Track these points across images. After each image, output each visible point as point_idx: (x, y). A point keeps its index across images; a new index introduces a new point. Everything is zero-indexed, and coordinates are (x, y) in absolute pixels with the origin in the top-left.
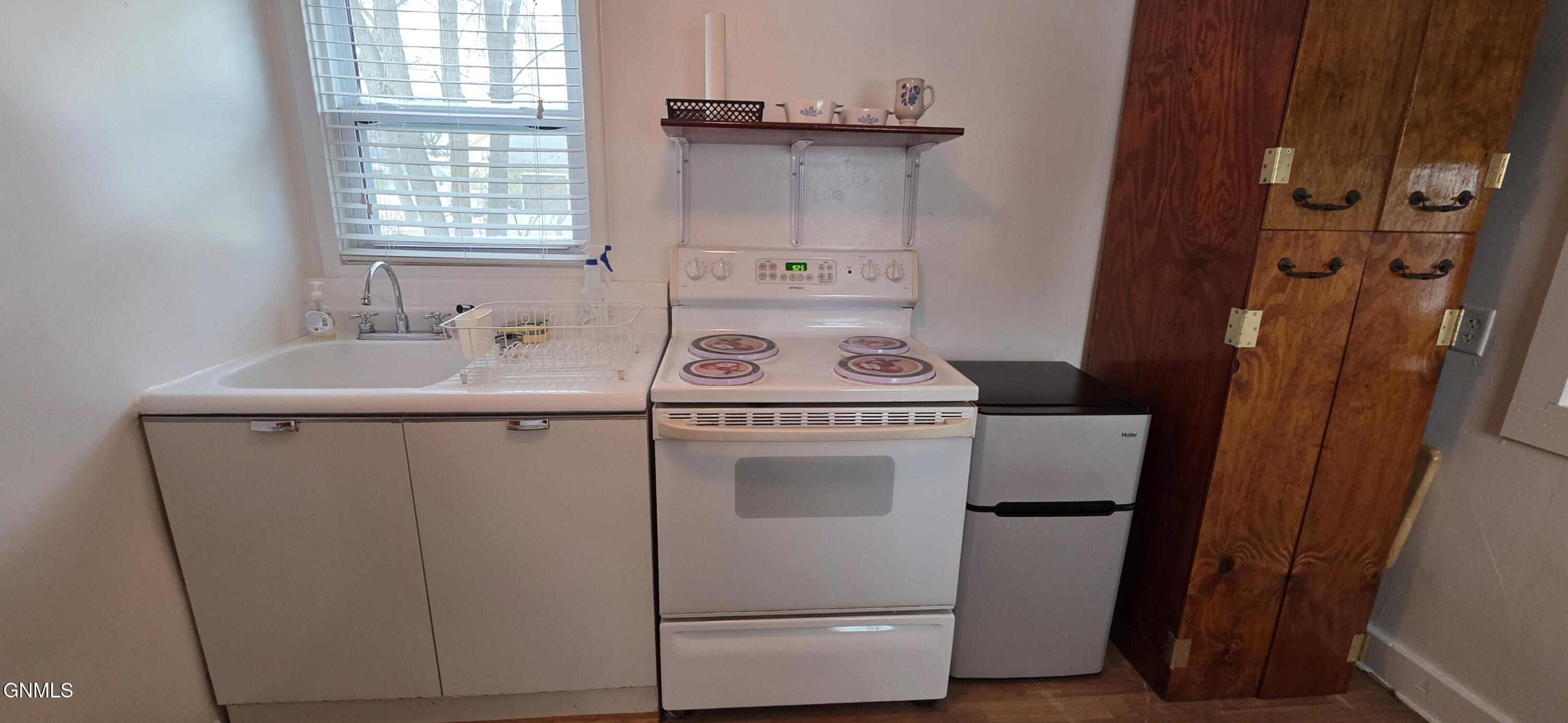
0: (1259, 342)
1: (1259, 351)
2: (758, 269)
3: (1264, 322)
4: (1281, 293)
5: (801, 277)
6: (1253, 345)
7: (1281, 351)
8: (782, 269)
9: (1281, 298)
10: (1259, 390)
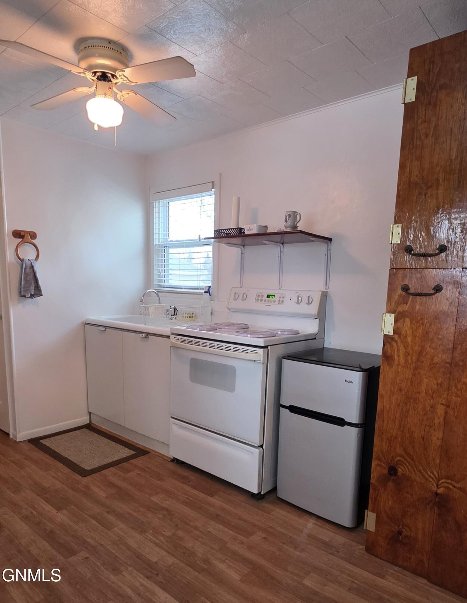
0: (394, 332)
1: (396, 337)
2: (257, 297)
3: (396, 321)
4: (405, 305)
5: (271, 301)
6: (391, 333)
7: (409, 339)
8: (265, 297)
9: (406, 308)
10: (399, 361)
